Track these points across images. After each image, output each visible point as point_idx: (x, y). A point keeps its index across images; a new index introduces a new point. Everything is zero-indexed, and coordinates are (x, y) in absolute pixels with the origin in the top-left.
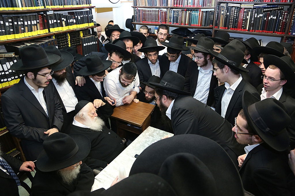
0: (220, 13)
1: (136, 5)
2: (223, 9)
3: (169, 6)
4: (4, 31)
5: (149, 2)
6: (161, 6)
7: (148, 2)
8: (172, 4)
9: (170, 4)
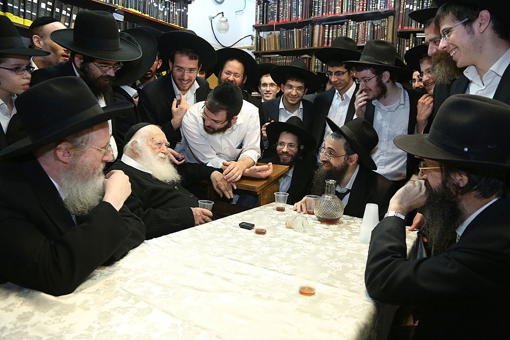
0: (402, 50)
1: (260, 50)
2: (408, 43)
3: (316, 46)
4: (35, 14)
5: (282, 44)
6: (300, 47)
7: (280, 43)
8: (320, 43)
9: (317, 43)
